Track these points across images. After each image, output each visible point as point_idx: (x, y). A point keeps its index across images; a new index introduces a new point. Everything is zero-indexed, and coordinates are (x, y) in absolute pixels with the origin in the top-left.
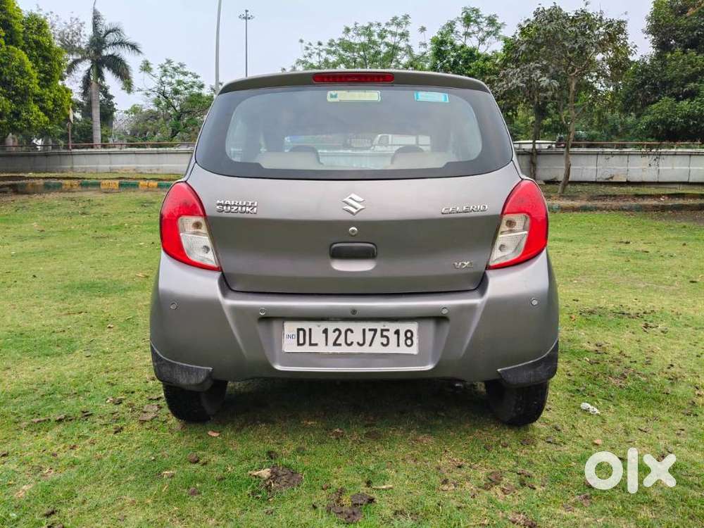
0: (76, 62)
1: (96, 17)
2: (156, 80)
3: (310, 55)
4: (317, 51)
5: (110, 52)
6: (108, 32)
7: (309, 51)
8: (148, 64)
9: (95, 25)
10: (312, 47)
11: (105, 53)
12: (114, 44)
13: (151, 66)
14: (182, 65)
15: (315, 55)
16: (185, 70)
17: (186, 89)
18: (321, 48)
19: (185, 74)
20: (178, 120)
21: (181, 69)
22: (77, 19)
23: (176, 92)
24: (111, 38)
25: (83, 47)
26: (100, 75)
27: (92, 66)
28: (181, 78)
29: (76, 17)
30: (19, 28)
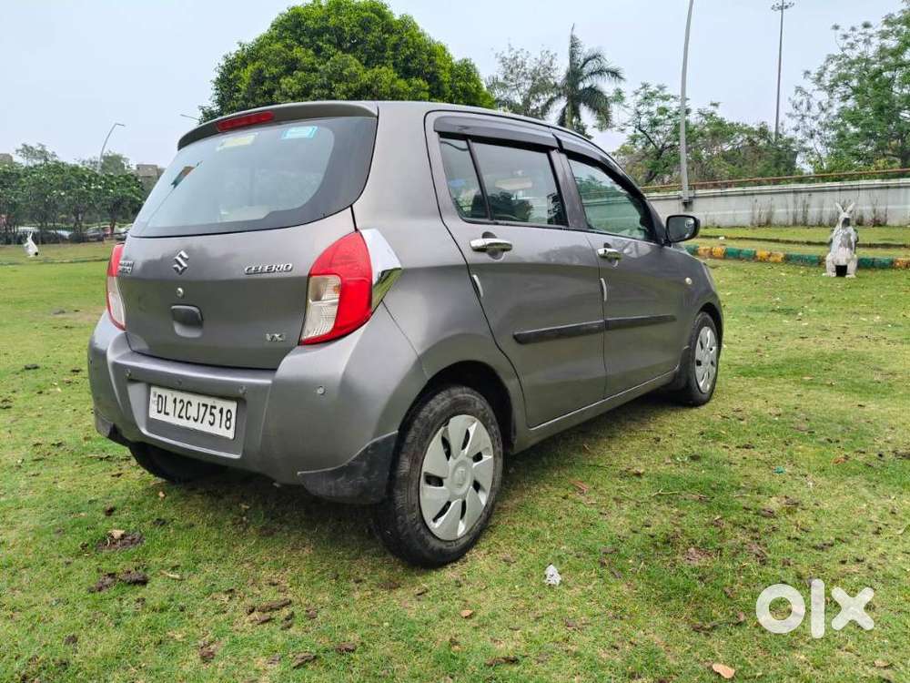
0: (551, 101)
1: (574, 45)
2: (631, 111)
3: (852, 46)
4: (863, 37)
5: (587, 85)
6: (586, 61)
7: (850, 40)
8: (620, 93)
9: (572, 55)
10: (855, 33)
11: (581, 86)
12: (592, 73)
13: (624, 95)
14: (661, 88)
15: (861, 43)
16: (666, 93)
17: (670, 117)
18: (870, 31)
19: (665, 98)
20: (658, 158)
21: (661, 93)
22: (547, 52)
23: (655, 123)
24: (591, 66)
25: (559, 82)
26: (576, 113)
27: (567, 105)
28: (662, 104)
29: (546, 50)
30: (445, 76)
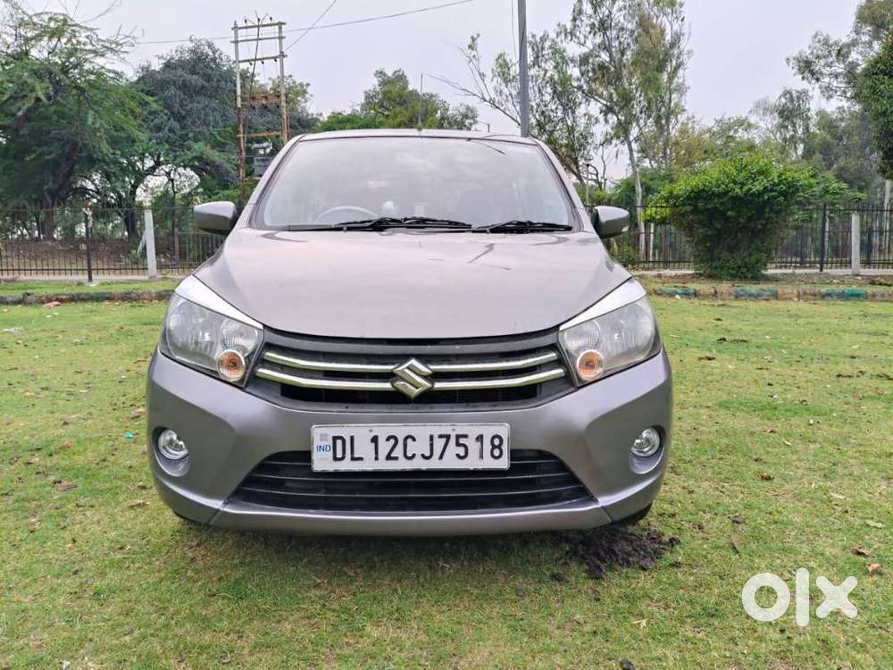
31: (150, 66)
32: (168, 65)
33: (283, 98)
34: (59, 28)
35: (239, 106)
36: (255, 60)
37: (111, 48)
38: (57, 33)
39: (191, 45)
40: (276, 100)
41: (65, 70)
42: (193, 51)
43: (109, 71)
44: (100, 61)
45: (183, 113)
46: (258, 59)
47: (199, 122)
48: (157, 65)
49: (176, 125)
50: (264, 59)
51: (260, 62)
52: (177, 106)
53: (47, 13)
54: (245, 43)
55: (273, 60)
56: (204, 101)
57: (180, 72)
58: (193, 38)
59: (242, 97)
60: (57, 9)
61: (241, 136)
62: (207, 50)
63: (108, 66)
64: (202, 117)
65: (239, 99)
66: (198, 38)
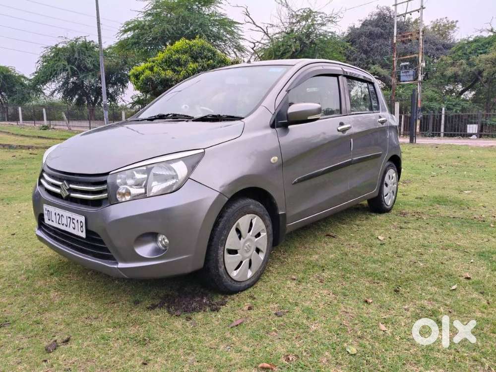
31: (354, 26)
32: (364, 24)
33: (421, 34)
34: (309, 15)
35: (395, 42)
36: (406, 13)
37: (331, 20)
38: (306, 18)
39: (378, 11)
40: (417, 35)
41: (308, 35)
42: (379, 14)
43: (329, 32)
44: (324, 28)
45: (369, 49)
46: (408, 13)
47: (377, 54)
48: (358, 25)
49: (364, 56)
50: (411, 12)
51: (409, 14)
52: (366, 46)
53: (302, 9)
54: (401, 4)
55: (417, 12)
56: (381, 41)
57: (369, 27)
58: (379, 7)
59: (396, 36)
60: (306, 6)
61: (395, 59)
62: (386, 12)
63: (328, 30)
64: (379, 51)
65: (395, 38)
66: (382, 6)
